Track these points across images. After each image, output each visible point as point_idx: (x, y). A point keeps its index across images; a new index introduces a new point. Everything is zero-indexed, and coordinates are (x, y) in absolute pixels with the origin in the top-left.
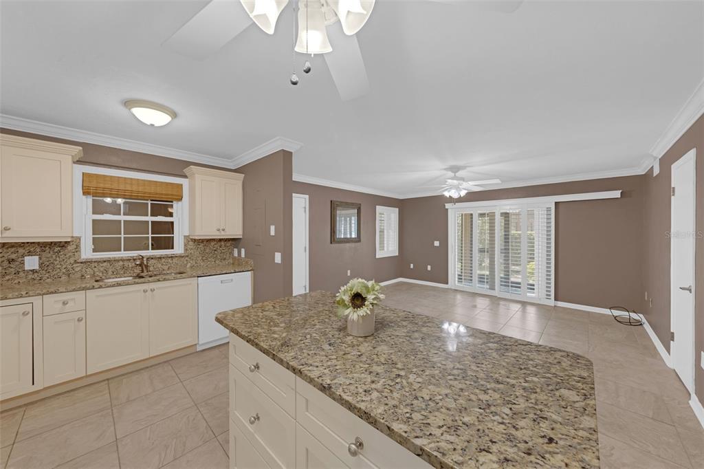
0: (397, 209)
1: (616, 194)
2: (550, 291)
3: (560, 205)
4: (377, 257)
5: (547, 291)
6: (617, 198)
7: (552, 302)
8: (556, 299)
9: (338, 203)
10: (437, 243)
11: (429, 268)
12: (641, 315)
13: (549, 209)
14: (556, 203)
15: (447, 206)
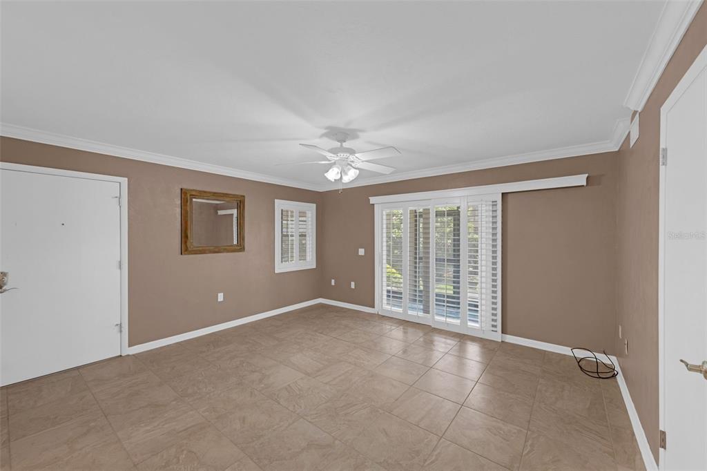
0: (315, 205)
1: (581, 180)
2: (495, 321)
3: (510, 197)
4: (276, 272)
5: (493, 320)
6: (583, 186)
7: (498, 337)
8: (503, 332)
9: (194, 193)
10: (361, 252)
11: (353, 285)
12: (614, 358)
13: (494, 204)
14: (503, 194)
15: (373, 200)
